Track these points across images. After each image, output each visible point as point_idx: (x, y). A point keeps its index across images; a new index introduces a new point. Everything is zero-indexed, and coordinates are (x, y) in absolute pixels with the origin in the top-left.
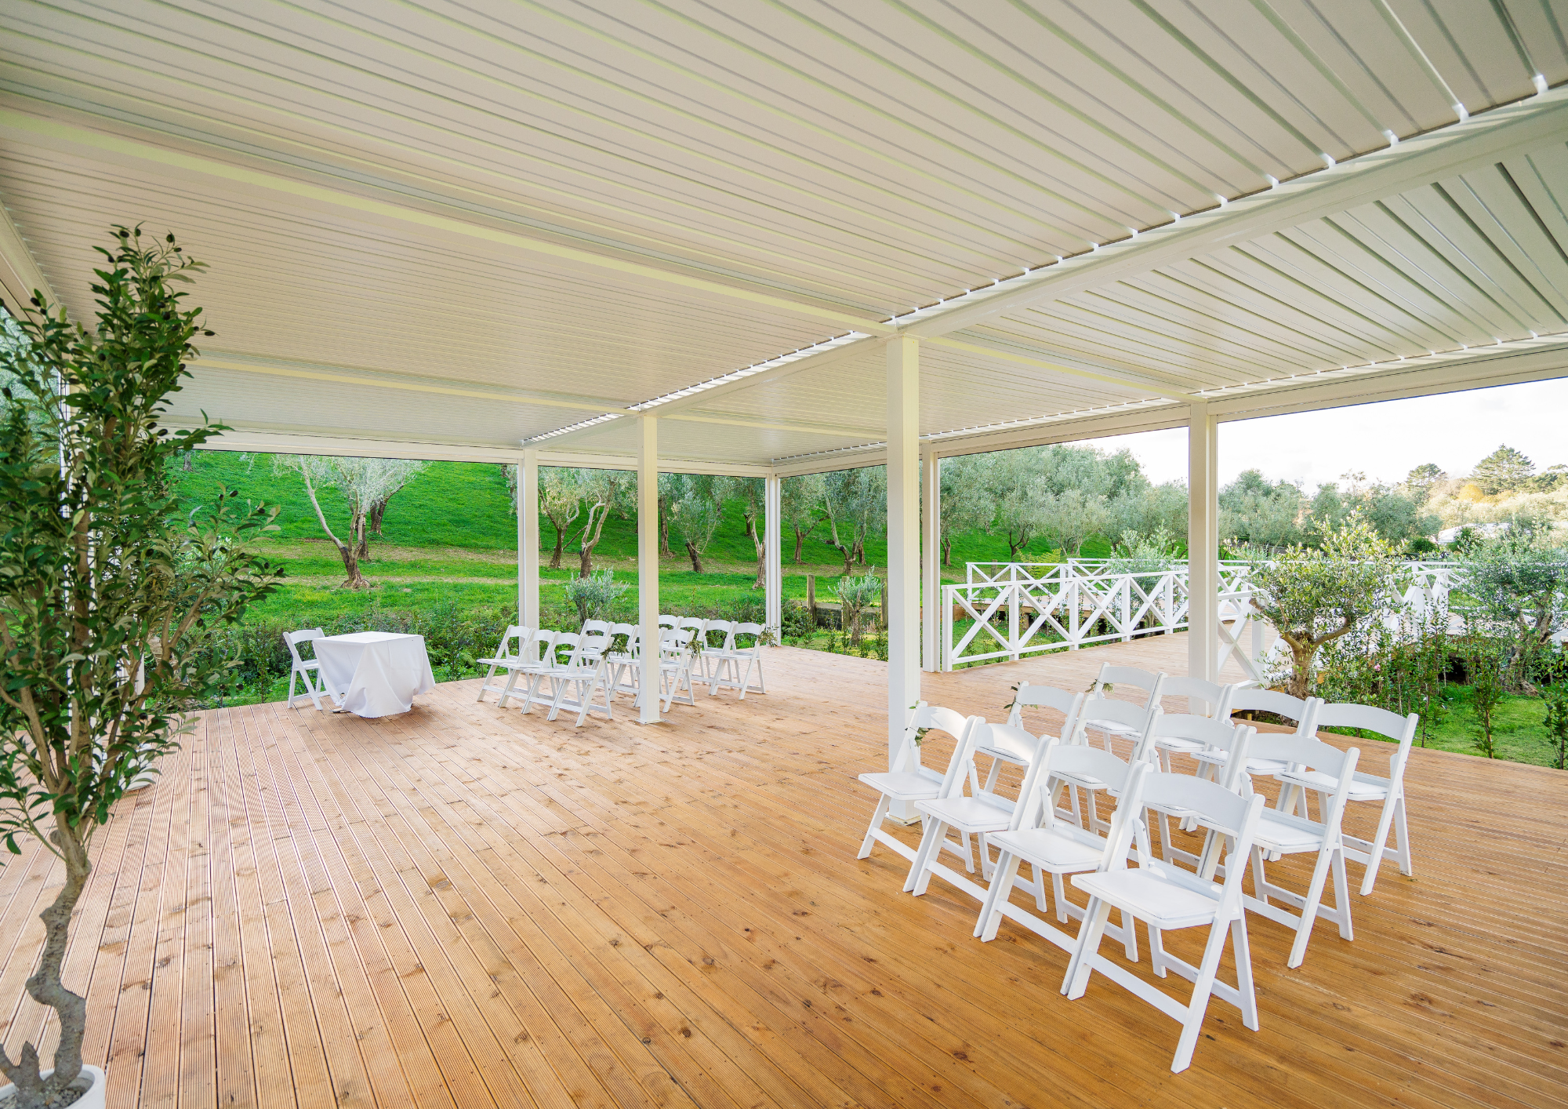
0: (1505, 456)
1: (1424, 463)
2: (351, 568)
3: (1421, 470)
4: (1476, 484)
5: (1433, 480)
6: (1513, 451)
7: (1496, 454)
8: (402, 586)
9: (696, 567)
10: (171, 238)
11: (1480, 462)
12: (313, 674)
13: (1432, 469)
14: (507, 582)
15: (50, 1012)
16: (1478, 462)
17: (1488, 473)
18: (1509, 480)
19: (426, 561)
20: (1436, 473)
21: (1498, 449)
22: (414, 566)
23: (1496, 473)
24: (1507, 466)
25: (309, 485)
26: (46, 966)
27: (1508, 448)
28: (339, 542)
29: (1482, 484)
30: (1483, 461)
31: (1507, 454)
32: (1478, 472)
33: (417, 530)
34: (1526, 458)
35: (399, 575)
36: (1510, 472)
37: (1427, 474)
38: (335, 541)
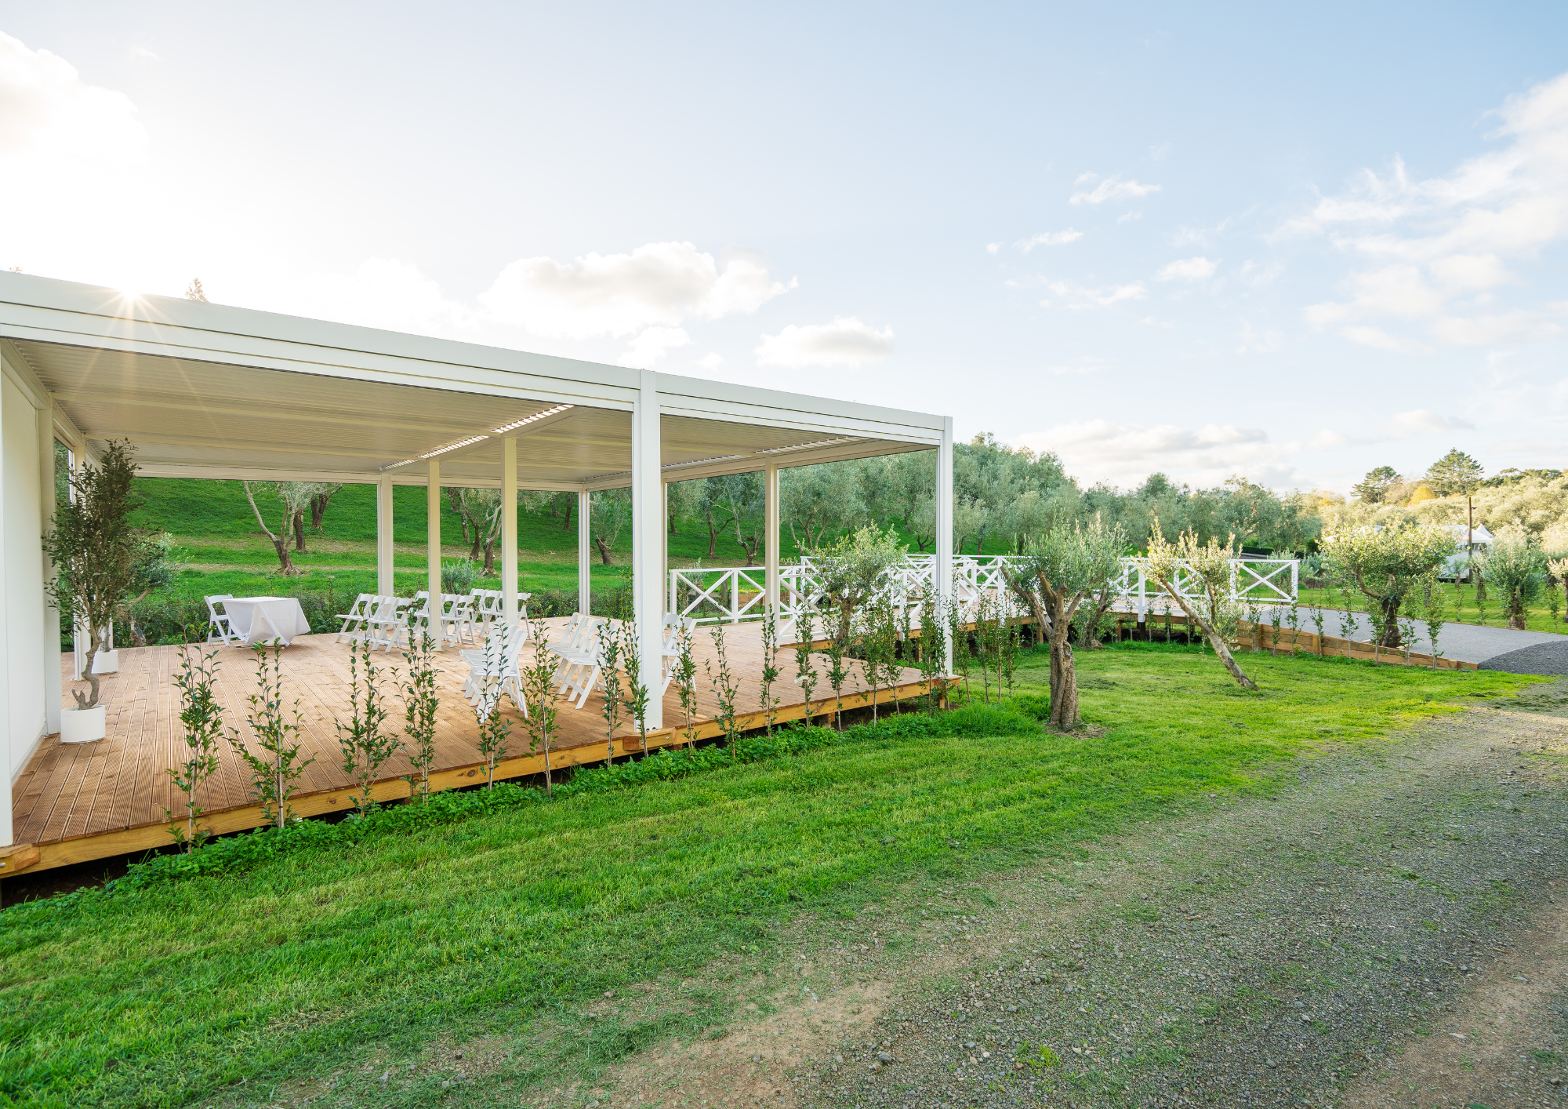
0: (1456, 459)
1: (1381, 466)
2: (283, 558)
3: (1377, 473)
4: (1428, 486)
5: (1389, 483)
6: (1463, 454)
7: (1447, 457)
8: (328, 573)
9: (605, 560)
10: (126, 439)
11: (1432, 465)
12: (225, 624)
13: (1388, 472)
14: (418, 571)
15: (89, 683)
16: (1430, 465)
17: (1441, 476)
18: (1459, 483)
19: (357, 553)
20: (1391, 475)
21: (1449, 453)
22: (346, 557)
23: (1447, 476)
24: (1457, 469)
25: (248, 489)
26: (87, 669)
27: (1459, 452)
28: (273, 536)
29: (1434, 486)
30: (1436, 465)
31: (1457, 458)
32: (1431, 475)
33: (355, 526)
34: (1475, 462)
35: (330, 565)
36: (1460, 475)
37: (1383, 477)
38: (270, 536)
